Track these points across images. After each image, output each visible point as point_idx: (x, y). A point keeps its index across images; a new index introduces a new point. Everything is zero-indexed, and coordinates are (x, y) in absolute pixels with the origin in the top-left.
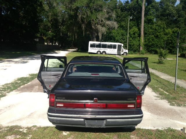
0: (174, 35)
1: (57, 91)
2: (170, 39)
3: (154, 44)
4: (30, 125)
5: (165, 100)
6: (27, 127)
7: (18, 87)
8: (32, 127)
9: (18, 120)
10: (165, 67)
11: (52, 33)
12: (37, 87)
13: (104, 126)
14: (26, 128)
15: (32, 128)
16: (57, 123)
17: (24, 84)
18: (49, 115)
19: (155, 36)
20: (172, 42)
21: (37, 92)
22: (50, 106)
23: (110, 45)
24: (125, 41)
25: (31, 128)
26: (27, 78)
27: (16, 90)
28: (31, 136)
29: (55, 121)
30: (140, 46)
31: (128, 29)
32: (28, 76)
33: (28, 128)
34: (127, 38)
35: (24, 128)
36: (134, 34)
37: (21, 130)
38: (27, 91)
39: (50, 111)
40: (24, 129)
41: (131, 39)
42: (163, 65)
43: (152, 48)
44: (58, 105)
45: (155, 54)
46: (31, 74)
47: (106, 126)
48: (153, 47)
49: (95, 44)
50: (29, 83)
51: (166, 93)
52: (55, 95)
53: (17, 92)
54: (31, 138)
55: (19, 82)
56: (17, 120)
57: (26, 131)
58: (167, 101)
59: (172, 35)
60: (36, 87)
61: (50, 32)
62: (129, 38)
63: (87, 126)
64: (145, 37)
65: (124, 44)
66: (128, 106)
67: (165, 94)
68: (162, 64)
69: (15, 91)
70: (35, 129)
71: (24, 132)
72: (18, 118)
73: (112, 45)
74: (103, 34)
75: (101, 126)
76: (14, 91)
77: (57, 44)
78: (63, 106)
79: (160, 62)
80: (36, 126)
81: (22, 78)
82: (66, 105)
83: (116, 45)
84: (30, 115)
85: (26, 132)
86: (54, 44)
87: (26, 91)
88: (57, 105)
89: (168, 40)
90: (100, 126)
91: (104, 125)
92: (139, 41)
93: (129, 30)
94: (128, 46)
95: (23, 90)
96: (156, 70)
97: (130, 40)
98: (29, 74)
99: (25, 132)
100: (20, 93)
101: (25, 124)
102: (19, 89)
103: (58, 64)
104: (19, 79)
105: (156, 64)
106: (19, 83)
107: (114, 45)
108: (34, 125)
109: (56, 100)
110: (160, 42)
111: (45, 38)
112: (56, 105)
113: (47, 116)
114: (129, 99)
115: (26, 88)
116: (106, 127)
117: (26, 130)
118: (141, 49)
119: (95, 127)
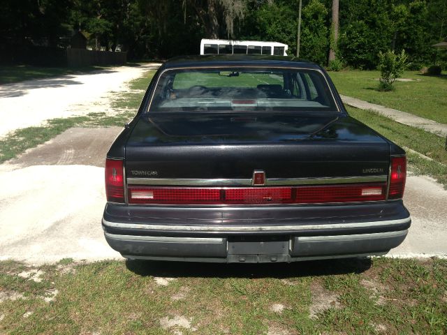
0: (414, 18)
1: (128, 149)
2: (403, 29)
3: (364, 44)
4: (53, 259)
5: (428, 177)
6: (44, 266)
7: (17, 153)
8: (58, 264)
9: (15, 244)
10: (398, 97)
11: (104, 22)
12: (72, 151)
13: (285, 257)
14: (39, 268)
15: (60, 266)
16: (135, 252)
17: (35, 144)
18: (108, 230)
19: (366, 22)
20: (409, 38)
21: (72, 164)
22: (109, 198)
23: (256, 47)
24: (292, 36)
25: (54, 267)
26: (42, 128)
27: (11, 160)
28: (56, 292)
29: (130, 247)
30: (329, 49)
31: (301, 5)
32: (45, 124)
33: (48, 269)
34: (297, 29)
35: (33, 268)
36: (315, 16)
37: (24, 275)
38: (43, 163)
39: (109, 214)
40: (35, 271)
41: (307, 31)
42: (391, 92)
43: (359, 54)
44: (136, 196)
45: (365, 69)
46: (54, 120)
47: (292, 256)
48: (361, 51)
49: (216, 45)
50: (47, 143)
51: (424, 157)
52: (123, 163)
53: (16, 166)
54: (57, 298)
55: (21, 139)
56: (13, 244)
57: (41, 276)
58: (435, 178)
59: (410, 18)
60: (68, 151)
61: (99, 18)
62: (301, 28)
63: (232, 260)
64: (341, 24)
65: (289, 46)
66: (364, 194)
67: (424, 160)
68: (389, 90)
69: (11, 163)
70: (68, 269)
71: (32, 280)
72: (18, 239)
73: (260, 47)
74: (237, 18)
75: (276, 256)
76: (7, 162)
77: (118, 49)
78: (152, 197)
79: (385, 87)
80: (72, 260)
81: (29, 129)
82: (163, 196)
83: (270, 48)
84: (52, 229)
85: (39, 280)
86: (111, 50)
87: (39, 163)
88: (133, 197)
89: (400, 32)
90: (273, 256)
91: (286, 254)
92: (328, 36)
93: (303, 7)
94: (298, 50)
95: (31, 160)
96: (380, 104)
97: (303, 35)
98: (49, 120)
99: (37, 279)
100: (23, 167)
101: (37, 255)
102: (19, 156)
103: (124, 96)
104: (19, 133)
105: (374, 91)
106: (21, 142)
107: (264, 47)
108: (65, 256)
109: (129, 179)
110: (381, 39)
111: (87, 35)
112: (130, 195)
113: (101, 230)
114: (367, 171)
115: (40, 154)
116: (293, 260)
117: (40, 273)
118: (333, 57)
119: (259, 260)
